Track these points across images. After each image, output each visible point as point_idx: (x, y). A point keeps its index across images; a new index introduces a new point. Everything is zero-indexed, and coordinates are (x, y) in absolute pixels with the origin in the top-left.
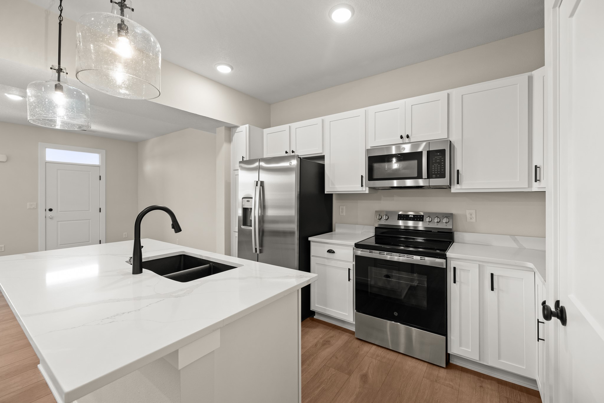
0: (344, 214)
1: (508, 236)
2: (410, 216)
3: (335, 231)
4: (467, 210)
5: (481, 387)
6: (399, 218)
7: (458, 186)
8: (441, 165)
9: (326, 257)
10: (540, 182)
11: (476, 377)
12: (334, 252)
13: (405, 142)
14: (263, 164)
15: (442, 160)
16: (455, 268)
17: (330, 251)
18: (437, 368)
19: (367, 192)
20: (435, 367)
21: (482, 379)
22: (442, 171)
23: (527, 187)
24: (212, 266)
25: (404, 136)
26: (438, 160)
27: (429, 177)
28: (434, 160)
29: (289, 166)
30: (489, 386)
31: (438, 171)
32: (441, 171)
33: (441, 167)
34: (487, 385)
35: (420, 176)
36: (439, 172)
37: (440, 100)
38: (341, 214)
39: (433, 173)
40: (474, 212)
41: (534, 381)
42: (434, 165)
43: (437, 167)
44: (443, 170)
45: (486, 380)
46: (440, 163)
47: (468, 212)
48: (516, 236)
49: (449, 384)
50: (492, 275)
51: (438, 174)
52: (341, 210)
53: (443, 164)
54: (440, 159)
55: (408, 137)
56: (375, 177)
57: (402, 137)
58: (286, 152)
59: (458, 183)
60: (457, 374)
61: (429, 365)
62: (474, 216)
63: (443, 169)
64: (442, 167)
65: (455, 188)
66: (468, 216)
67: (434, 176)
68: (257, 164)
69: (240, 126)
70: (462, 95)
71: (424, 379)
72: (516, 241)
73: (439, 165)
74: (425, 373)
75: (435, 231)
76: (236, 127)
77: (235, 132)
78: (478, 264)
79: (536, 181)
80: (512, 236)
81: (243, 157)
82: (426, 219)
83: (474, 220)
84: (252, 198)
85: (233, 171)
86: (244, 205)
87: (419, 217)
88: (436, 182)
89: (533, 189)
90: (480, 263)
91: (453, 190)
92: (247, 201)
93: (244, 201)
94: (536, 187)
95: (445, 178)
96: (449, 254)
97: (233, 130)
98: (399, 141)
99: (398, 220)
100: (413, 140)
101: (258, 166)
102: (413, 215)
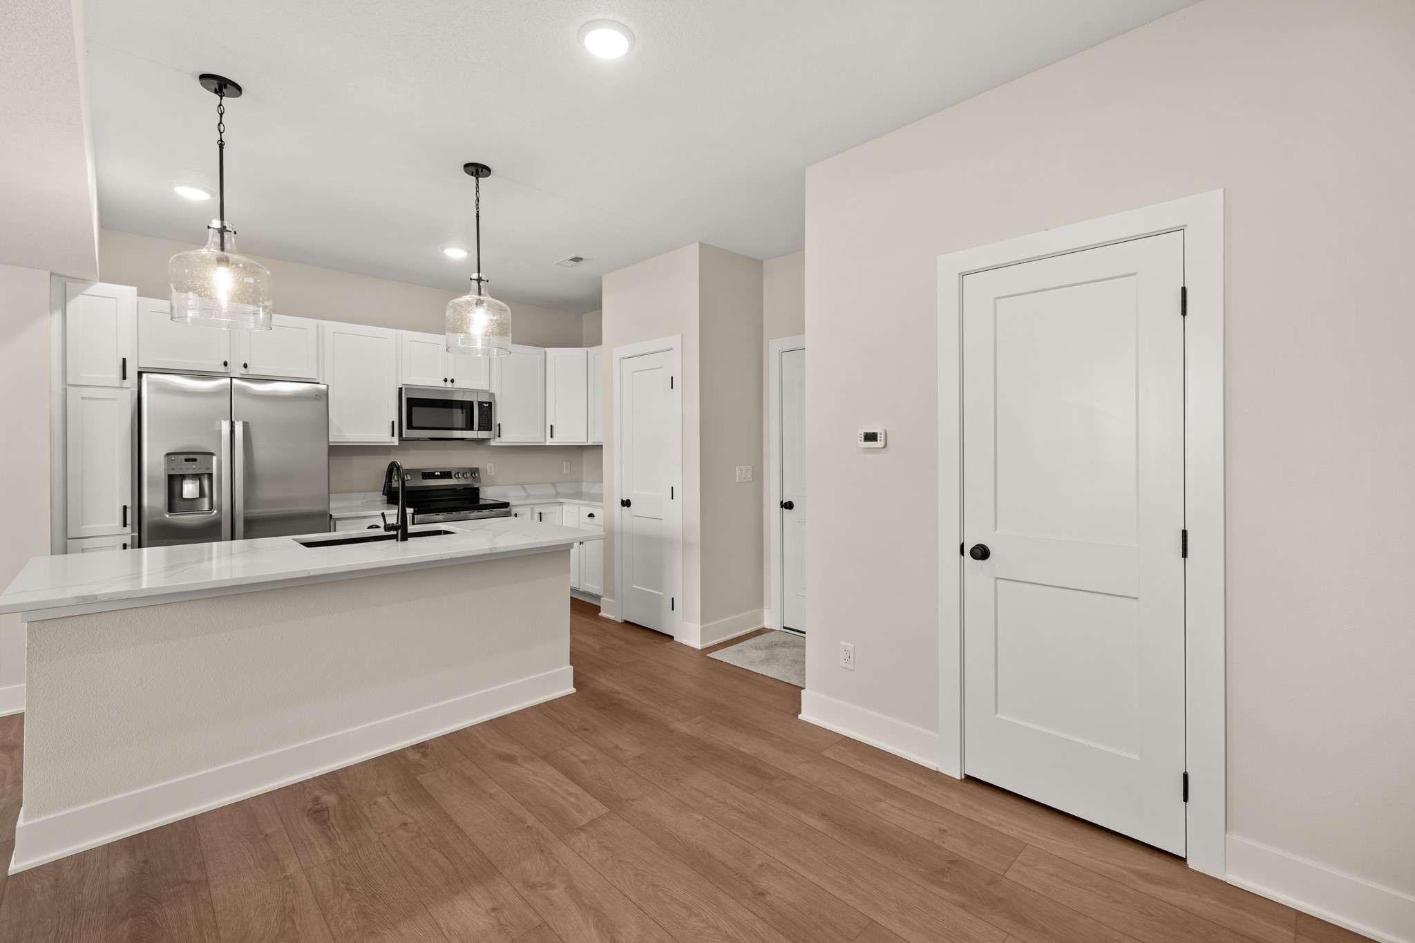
1: (520, 485)
2: (436, 473)
6: (424, 477)
7: (498, 439)
13: (448, 387)
15: (489, 413)
19: (396, 443)
22: (489, 424)
23: (543, 441)
25: (449, 380)
26: (486, 411)
27: (479, 430)
28: (482, 411)
35: (470, 427)
36: (486, 424)
39: (482, 424)
42: (482, 416)
43: (485, 419)
46: (487, 415)
47: (488, 466)
48: (524, 485)
50: (540, 513)
51: (485, 426)
53: (489, 417)
54: (488, 411)
55: (452, 381)
56: (414, 425)
57: (446, 380)
58: (226, 364)
59: (499, 436)
62: (493, 469)
63: (489, 421)
64: (489, 419)
65: (495, 441)
66: (488, 469)
67: (482, 428)
69: (94, 282)
72: (524, 489)
73: (486, 417)
75: (460, 489)
76: (84, 281)
77: (78, 292)
78: (530, 508)
79: (551, 437)
80: (522, 485)
81: (124, 360)
82: (455, 475)
83: (493, 474)
84: (212, 454)
85: (69, 388)
86: (173, 469)
87: (446, 475)
88: (483, 434)
89: (547, 444)
90: (531, 506)
91: (493, 443)
92: (187, 460)
93: (173, 460)
94: (549, 442)
95: (491, 430)
96: (512, 503)
97: (70, 286)
98: (442, 384)
99: (423, 479)
100: (456, 385)
101: (228, 393)
102: (440, 472)
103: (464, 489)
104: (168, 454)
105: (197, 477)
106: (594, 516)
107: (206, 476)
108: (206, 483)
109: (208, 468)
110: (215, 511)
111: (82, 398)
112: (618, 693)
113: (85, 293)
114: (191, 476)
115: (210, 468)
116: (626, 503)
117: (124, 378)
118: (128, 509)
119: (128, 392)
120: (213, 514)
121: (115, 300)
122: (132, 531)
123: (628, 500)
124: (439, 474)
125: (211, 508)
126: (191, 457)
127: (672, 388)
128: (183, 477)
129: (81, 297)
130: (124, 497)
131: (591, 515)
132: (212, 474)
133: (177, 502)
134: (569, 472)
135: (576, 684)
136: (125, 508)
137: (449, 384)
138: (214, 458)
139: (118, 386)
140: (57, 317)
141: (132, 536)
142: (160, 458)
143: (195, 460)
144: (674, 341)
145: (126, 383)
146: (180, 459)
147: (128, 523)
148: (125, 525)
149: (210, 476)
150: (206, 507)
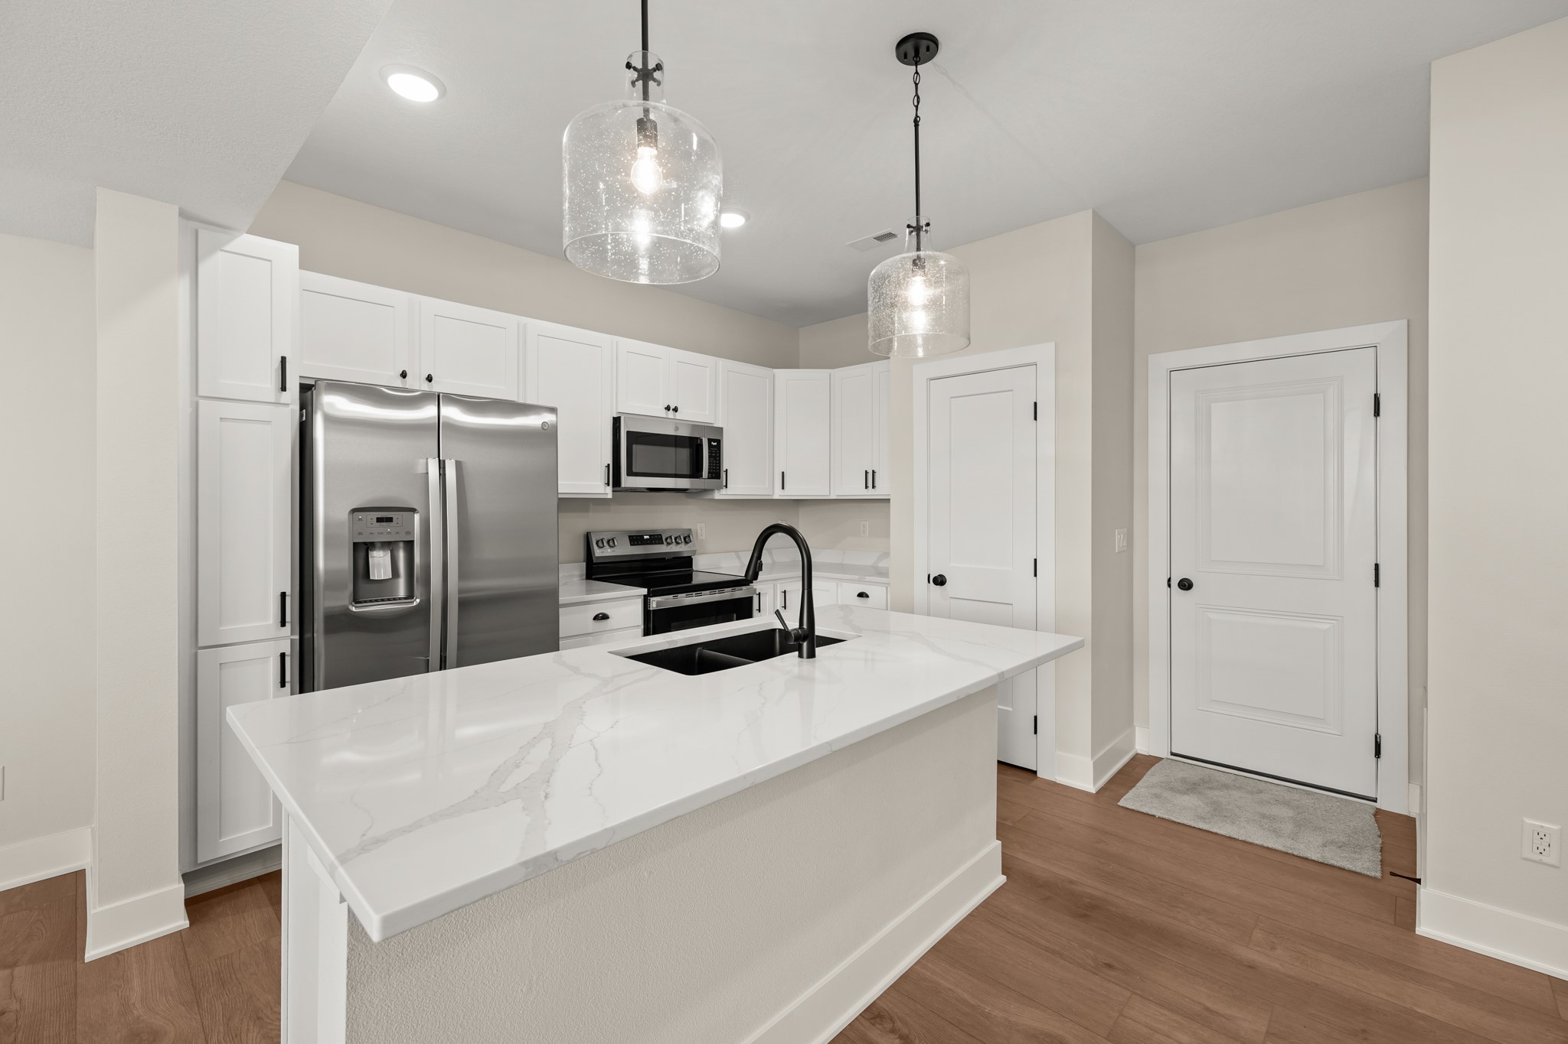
2: (646, 537)
6: (631, 543)
7: (723, 491)
9: (591, 632)
12: (606, 617)
13: (670, 417)
15: (718, 454)
16: (759, 595)
17: (598, 617)
19: (610, 495)
22: (718, 470)
23: (771, 493)
25: (672, 408)
26: (715, 453)
27: (707, 477)
28: (712, 453)
29: (540, 428)
31: (714, 469)
32: (716, 469)
33: (716, 463)
35: (697, 474)
36: (715, 471)
37: (708, 367)
39: (711, 471)
40: (703, 525)
42: (711, 460)
43: (714, 463)
44: (718, 468)
46: (716, 458)
47: (699, 526)
50: (785, 592)
51: (714, 473)
53: (718, 460)
55: (676, 410)
56: (634, 470)
57: (668, 408)
58: (404, 375)
59: (725, 487)
62: (704, 531)
63: (718, 466)
64: (718, 463)
65: (720, 493)
66: (699, 531)
68: (428, 412)
69: (242, 233)
70: (727, 370)
72: (739, 557)
73: (715, 460)
76: (226, 229)
77: (218, 248)
79: (781, 488)
80: (736, 552)
81: (283, 360)
82: (666, 539)
83: (703, 537)
84: (414, 510)
85: (202, 402)
86: (360, 534)
87: (656, 538)
88: (710, 484)
89: (776, 497)
90: (774, 582)
91: (717, 496)
92: (379, 520)
93: (360, 519)
94: (778, 494)
95: (720, 478)
97: (205, 235)
98: (665, 414)
99: (633, 545)
101: (434, 417)
102: (650, 536)
104: (354, 511)
105: (389, 545)
106: (867, 596)
107: (401, 545)
108: (401, 555)
109: (408, 533)
110: (418, 600)
111: (221, 418)
112: (1071, 882)
113: (227, 248)
114: (379, 545)
115: (411, 532)
116: (940, 581)
117: (284, 388)
118: (287, 598)
119: (287, 411)
120: (415, 604)
121: (270, 263)
122: (292, 634)
123: (941, 577)
124: (648, 537)
125: (410, 595)
126: (385, 514)
127: (1035, 419)
128: (369, 546)
129: (220, 256)
130: (281, 577)
131: (863, 595)
132: (412, 542)
133: (363, 586)
135: (1005, 870)
136: (283, 595)
137: (673, 414)
138: (417, 517)
139: (273, 401)
140: (183, 286)
141: (291, 640)
143: (390, 520)
144: (1043, 353)
145: (286, 397)
146: (369, 517)
147: (287, 620)
148: (283, 624)
149: (409, 545)
150: (402, 592)
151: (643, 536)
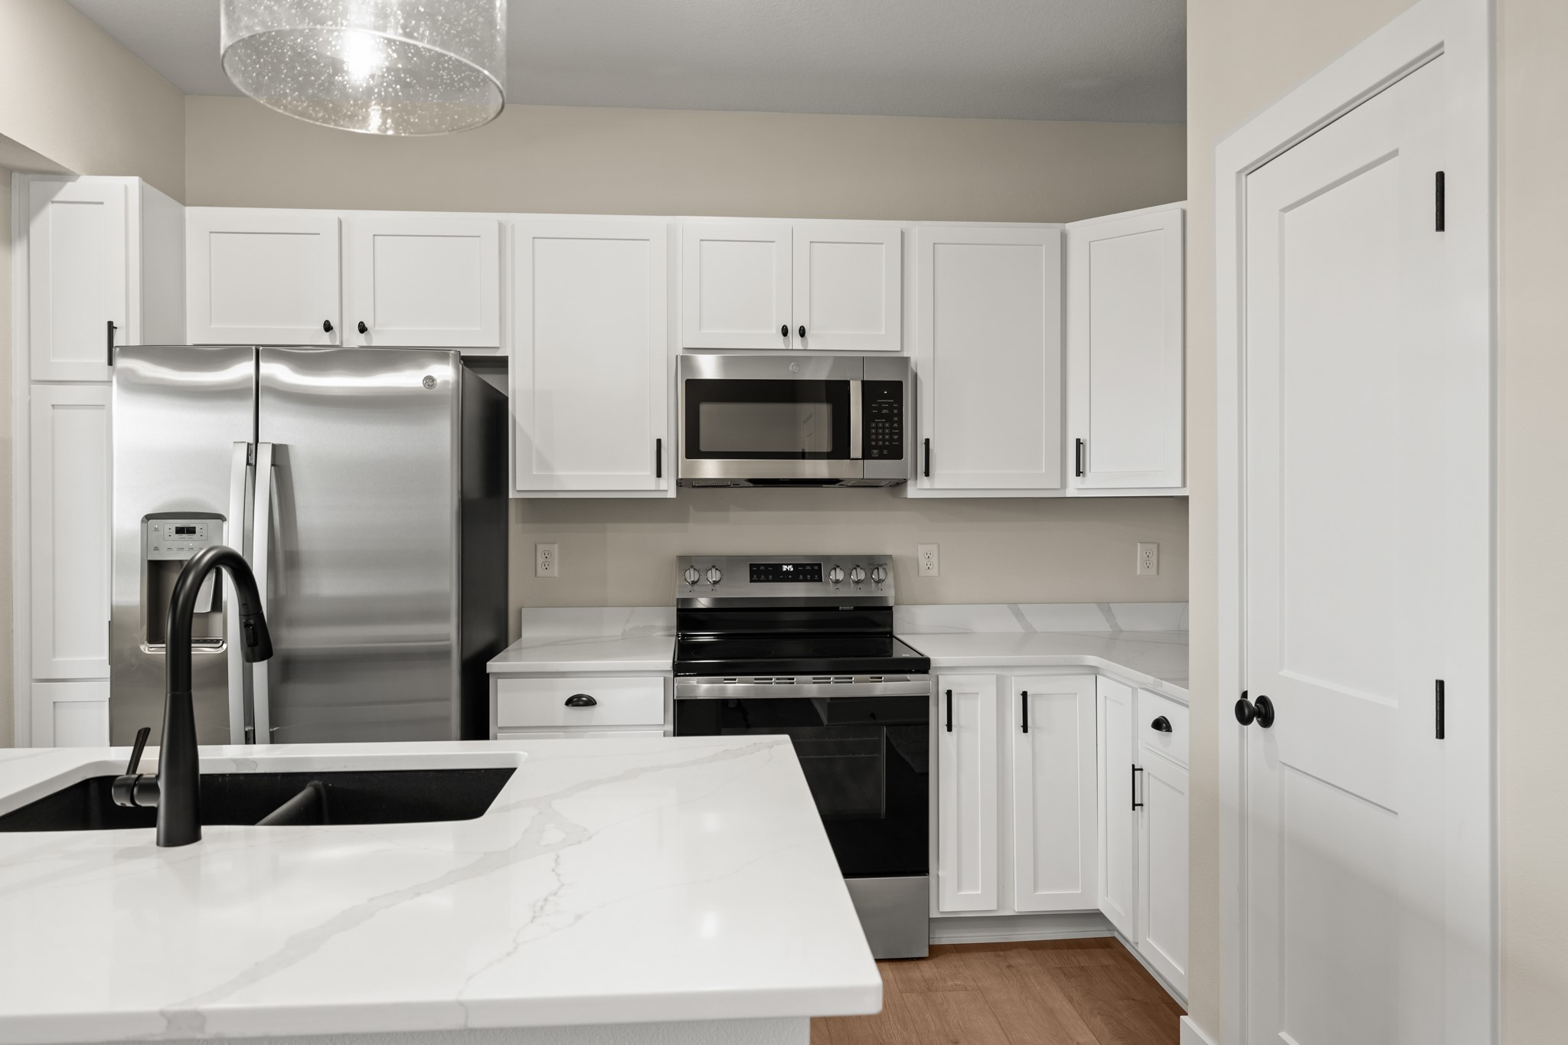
0: (555, 571)
1: (1006, 605)
2: (785, 568)
3: (519, 636)
4: (919, 546)
5: (1009, 966)
6: (755, 576)
7: (924, 483)
8: (892, 423)
9: (562, 725)
10: (1084, 476)
11: (989, 953)
12: (590, 702)
13: (791, 348)
14: (276, 371)
15: (896, 411)
16: (949, 693)
17: (574, 702)
18: (913, 964)
19: (672, 494)
20: (906, 965)
21: (1001, 953)
22: (895, 440)
23: (1059, 487)
24: (323, 791)
25: (792, 329)
26: (885, 408)
27: (866, 455)
28: (875, 408)
29: (421, 387)
30: (1020, 961)
31: (884, 440)
32: (891, 440)
33: (891, 428)
34: (1018, 960)
35: (838, 451)
36: (887, 443)
37: (883, 244)
38: (541, 572)
39: (874, 443)
40: (934, 548)
41: (1096, 916)
42: (874, 422)
43: (884, 428)
44: (896, 437)
45: (1010, 952)
46: (889, 418)
47: (921, 552)
48: (1019, 605)
49: (956, 985)
50: (1025, 695)
51: (884, 447)
52: (540, 560)
53: (896, 422)
54: (891, 408)
55: (802, 332)
56: (709, 446)
57: (785, 331)
58: (328, 327)
59: (927, 474)
60: (955, 960)
61: (894, 965)
62: (934, 560)
63: (896, 434)
64: (895, 428)
65: (919, 486)
66: (923, 561)
67: (875, 451)
68: (242, 371)
69: (78, 176)
70: (934, 244)
71: (904, 994)
72: (1019, 615)
73: (886, 422)
74: (896, 983)
75: (848, 608)
76: (59, 175)
77: (47, 199)
78: (995, 677)
79: (1079, 473)
80: (1013, 604)
81: (111, 325)
82: (829, 574)
83: (934, 572)
84: (224, 518)
85: (34, 387)
86: (156, 549)
87: (809, 570)
88: (881, 469)
89: (1072, 493)
90: (999, 672)
91: (913, 491)
92: (180, 531)
93: (155, 530)
94: (1075, 488)
95: (900, 457)
96: (937, 658)
97: (35, 189)
98: (778, 342)
99: (752, 581)
100: (813, 343)
101: (249, 379)
102: (794, 566)
103: (856, 609)
104: (148, 517)
106: (1169, 729)
111: (53, 406)
113: (57, 198)
116: (1256, 712)
117: (110, 362)
123: (1263, 701)
124: (791, 568)
126: (186, 523)
127: (1440, 226)
129: (51, 208)
131: (1161, 724)
134: (1153, 571)
137: (796, 342)
138: (225, 527)
142: (135, 526)
143: (191, 531)
146: (166, 527)
151: (781, 565)
